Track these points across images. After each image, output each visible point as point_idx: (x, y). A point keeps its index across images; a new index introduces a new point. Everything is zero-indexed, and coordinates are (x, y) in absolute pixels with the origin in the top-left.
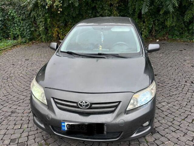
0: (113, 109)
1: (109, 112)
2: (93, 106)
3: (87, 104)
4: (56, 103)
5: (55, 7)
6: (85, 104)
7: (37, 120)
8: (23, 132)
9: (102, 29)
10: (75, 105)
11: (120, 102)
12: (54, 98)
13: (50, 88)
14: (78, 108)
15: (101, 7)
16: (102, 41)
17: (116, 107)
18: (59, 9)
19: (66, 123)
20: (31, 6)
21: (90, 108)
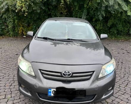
0: (89, 77)
1: (86, 80)
2: (74, 75)
3: (70, 73)
4: (42, 73)
5: (23, 11)
6: (68, 74)
7: (23, 89)
8: (8, 101)
9: (67, 23)
10: (59, 74)
11: (93, 72)
12: (40, 70)
13: (37, 62)
14: (62, 77)
15: (54, 14)
16: (67, 32)
17: (91, 75)
18: (26, 13)
19: (52, 90)
20: (4, 10)
21: (72, 77)
